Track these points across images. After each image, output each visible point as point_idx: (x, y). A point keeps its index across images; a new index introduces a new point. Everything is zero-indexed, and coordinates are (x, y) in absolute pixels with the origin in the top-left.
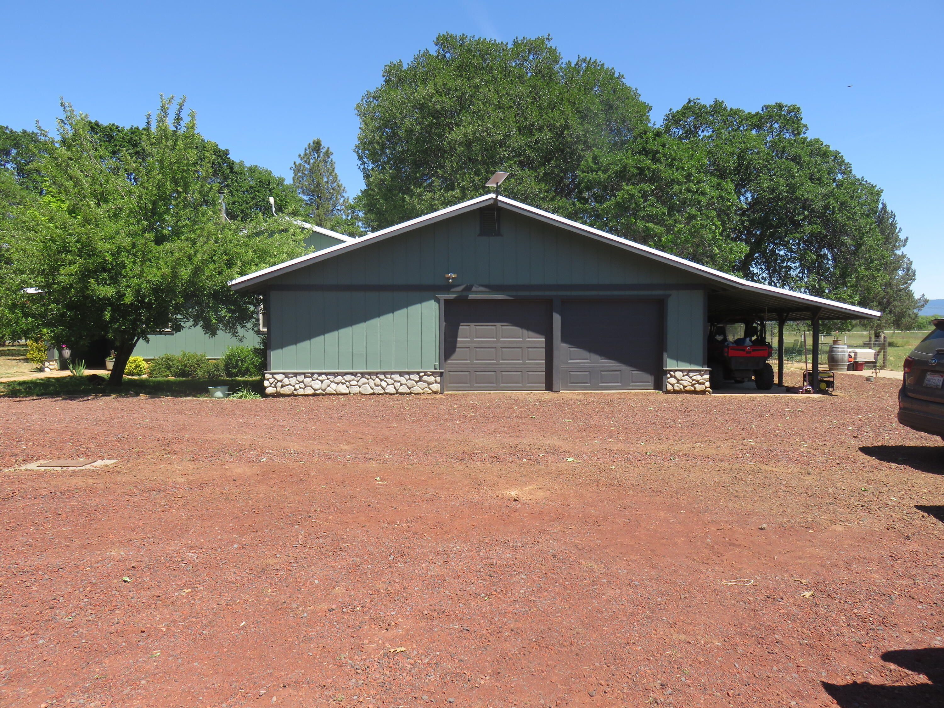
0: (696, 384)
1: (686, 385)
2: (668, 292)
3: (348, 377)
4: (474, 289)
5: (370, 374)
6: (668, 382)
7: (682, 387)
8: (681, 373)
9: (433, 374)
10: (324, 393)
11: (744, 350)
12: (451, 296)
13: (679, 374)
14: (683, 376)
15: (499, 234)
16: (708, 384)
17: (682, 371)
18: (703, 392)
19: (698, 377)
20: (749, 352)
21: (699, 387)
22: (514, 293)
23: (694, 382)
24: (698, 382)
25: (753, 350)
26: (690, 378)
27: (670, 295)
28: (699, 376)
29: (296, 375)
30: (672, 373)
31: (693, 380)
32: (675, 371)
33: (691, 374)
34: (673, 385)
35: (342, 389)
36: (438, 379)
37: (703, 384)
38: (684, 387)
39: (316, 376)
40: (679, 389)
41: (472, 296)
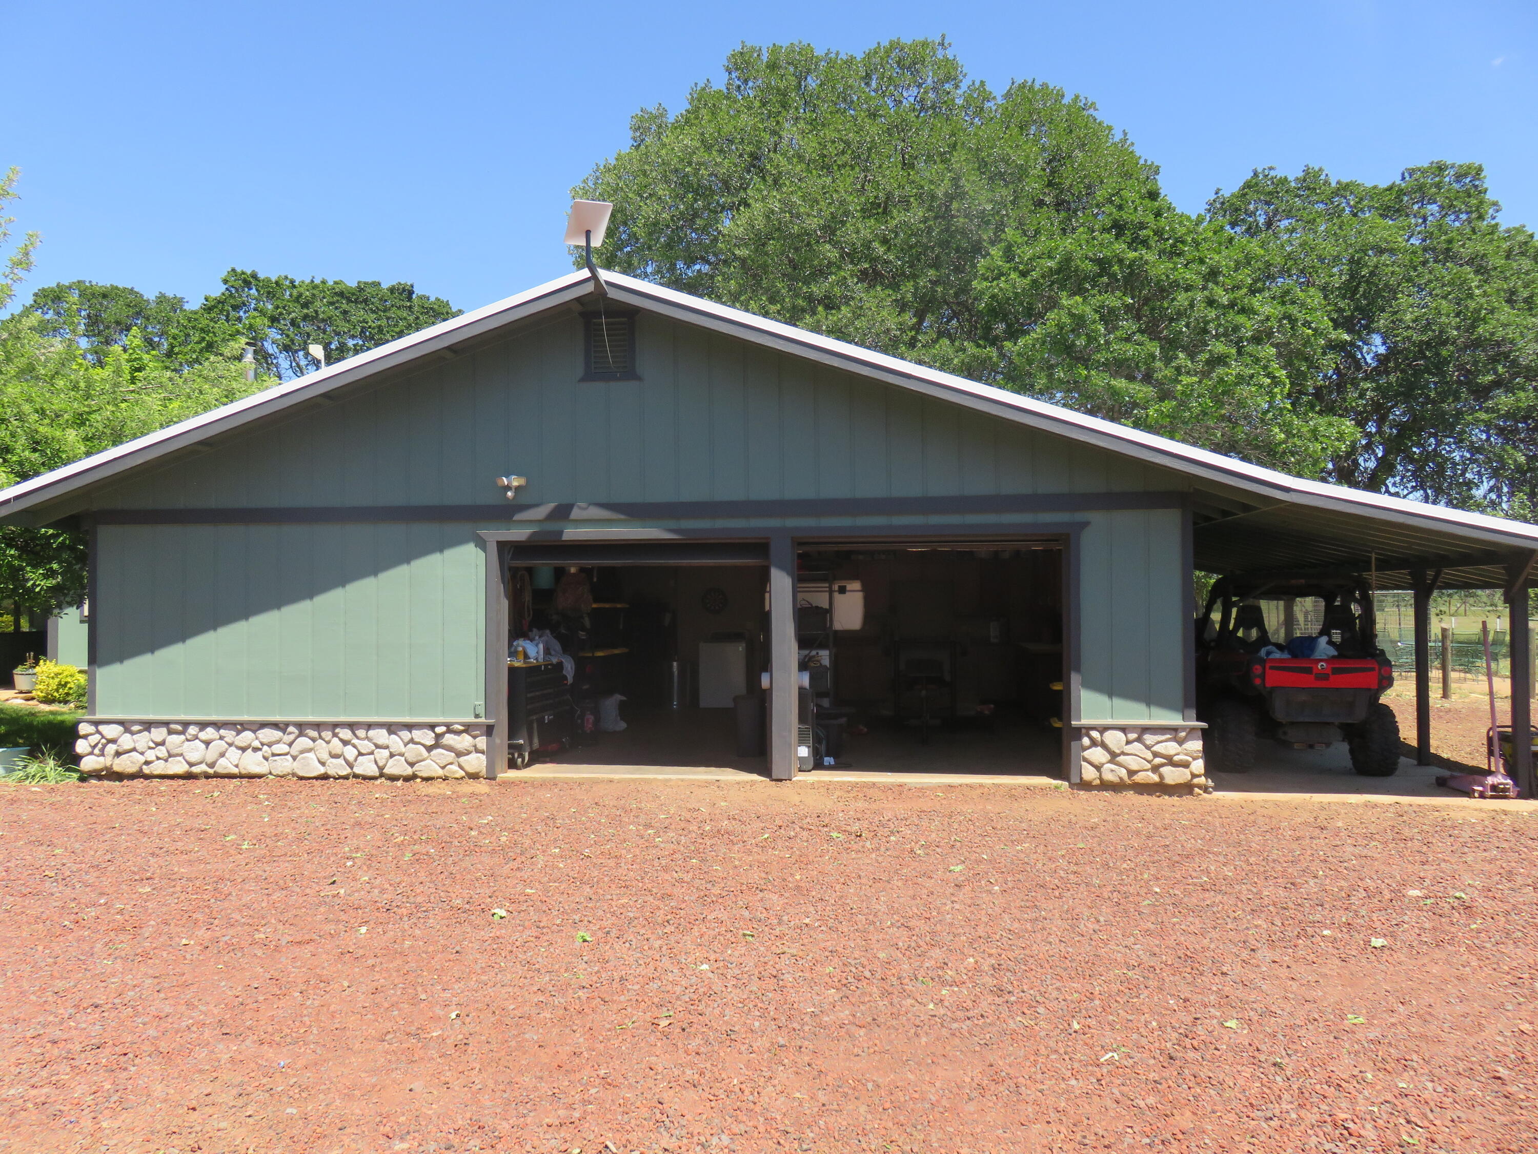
0: (1163, 765)
1: (1134, 767)
2: (1079, 517)
3: (268, 734)
4: (575, 514)
5: (318, 726)
6: (1086, 760)
7: (1123, 773)
8: (1120, 735)
9: (468, 729)
10: (211, 771)
11: (1309, 671)
12: (519, 534)
13: (1114, 739)
14: (1128, 742)
15: (630, 374)
16: (1198, 766)
17: (1124, 729)
18: (1186, 789)
19: (1170, 748)
20: (1323, 677)
21: (1172, 775)
22: (673, 524)
23: (1158, 761)
24: (1170, 761)
25: (1336, 671)
26: (1148, 748)
27: (1086, 524)
28: (1174, 744)
29: (148, 725)
30: (1095, 734)
31: (1156, 755)
32: (1103, 729)
33: (1149, 739)
34: (1098, 768)
35: (253, 763)
36: (482, 742)
37: (1186, 765)
38: (1131, 773)
39: (192, 730)
40: (1116, 780)
41: (571, 533)
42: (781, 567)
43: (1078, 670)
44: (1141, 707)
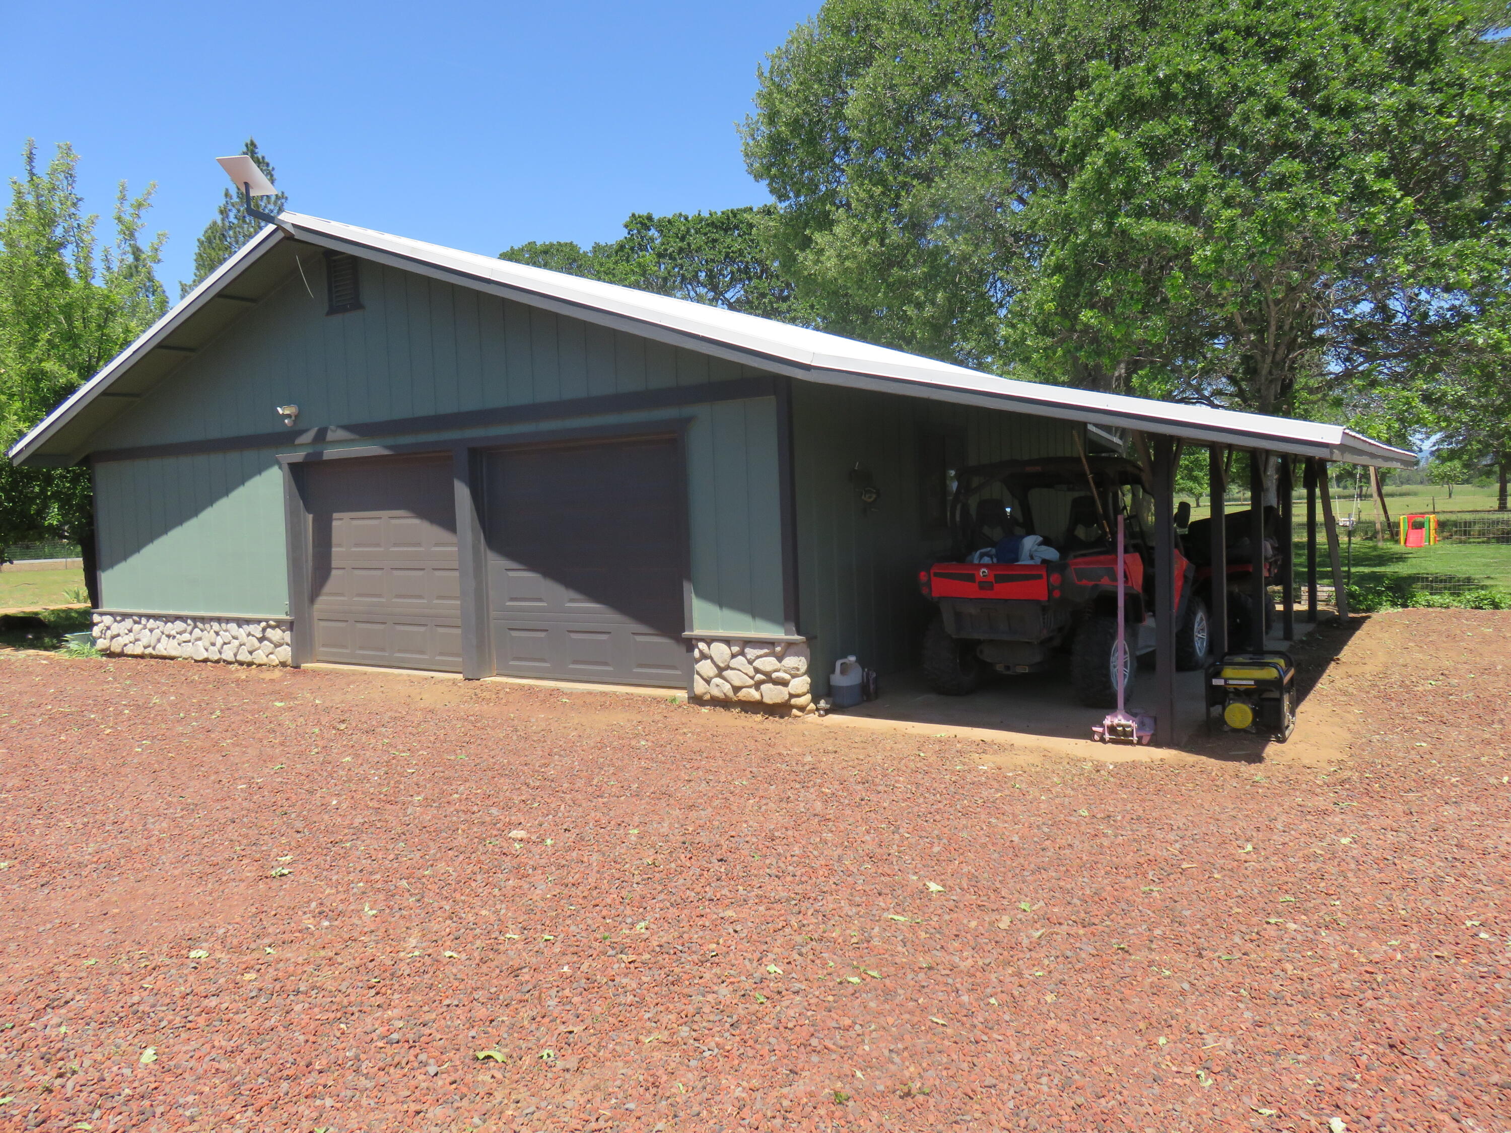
0: (762, 682)
1: (737, 683)
2: (688, 411)
3: (179, 625)
4: (330, 436)
5: (203, 620)
6: (698, 673)
7: (727, 688)
8: (723, 647)
9: (279, 624)
10: (154, 653)
11: (971, 578)
12: (298, 456)
13: (720, 651)
14: (733, 656)
15: (357, 305)
16: (801, 684)
17: (727, 641)
18: (781, 710)
19: (768, 663)
20: (984, 585)
21: (772, 694)
22: (390, 441)
23: (759, 677)
24: (769, 678)
25: (1000, 579)
26: (750, 662)
27: (689, 420)
28: (772, 660)
29: (125, 616)
30: (702, 646)
31: (757, 671)
32: (709, 641)
33: (751, 652)
34: (708, 681)
35: (166, 647)
36: (287, 636)
37: (785, 684)
38: (736, 689)
39: (144, 621)
40: (721, 696)
41: (331, 453)
42: (461, 479)
43: (689, 579)
44: (746, 619)
